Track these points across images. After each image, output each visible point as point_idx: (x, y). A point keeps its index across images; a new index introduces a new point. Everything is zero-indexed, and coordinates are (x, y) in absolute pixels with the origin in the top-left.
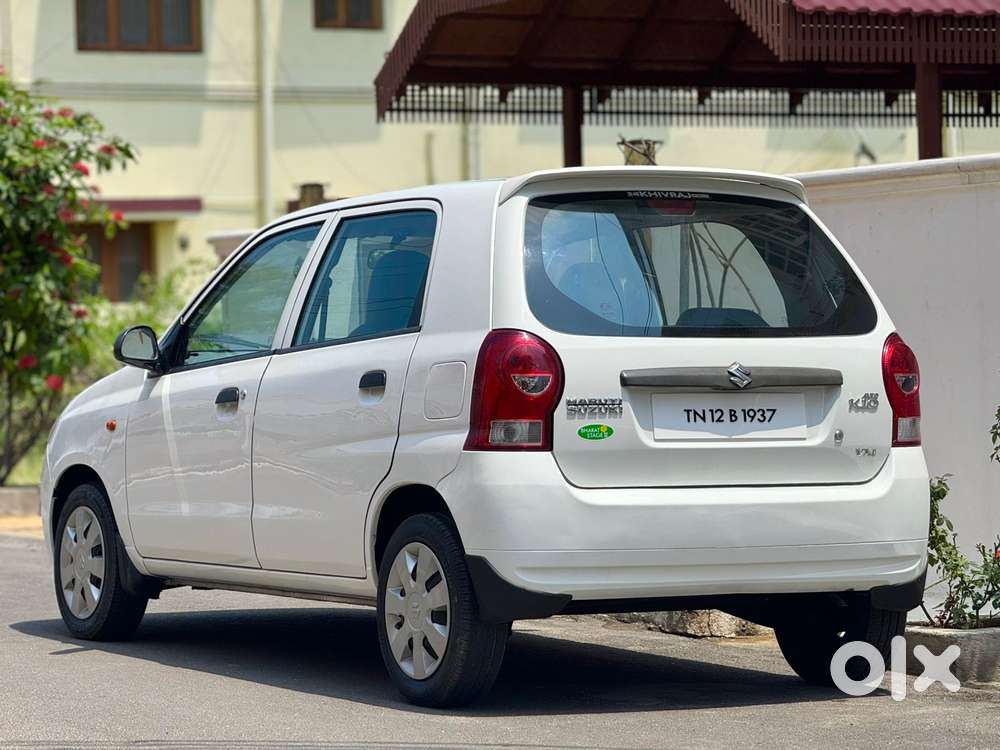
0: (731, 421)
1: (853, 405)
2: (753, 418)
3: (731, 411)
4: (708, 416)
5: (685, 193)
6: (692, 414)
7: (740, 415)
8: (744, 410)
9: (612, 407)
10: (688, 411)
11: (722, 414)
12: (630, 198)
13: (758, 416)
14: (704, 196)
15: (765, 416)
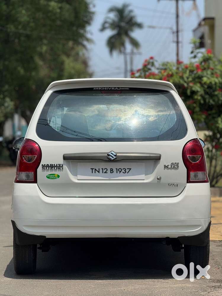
0: (111, 173)
1: (166, 167)
2: (120, 172)
3: (111, 169)
4: (101, 171)
5: (119, 88)
6: (94, 170)
7: (115, 170)
8: (117, 169)
9: (59, 167)
10: (92, 169)
11: (107, 170)
12: (95, 90)
13: (123, 171)
14: (126, 89)
15: (126, 171)
